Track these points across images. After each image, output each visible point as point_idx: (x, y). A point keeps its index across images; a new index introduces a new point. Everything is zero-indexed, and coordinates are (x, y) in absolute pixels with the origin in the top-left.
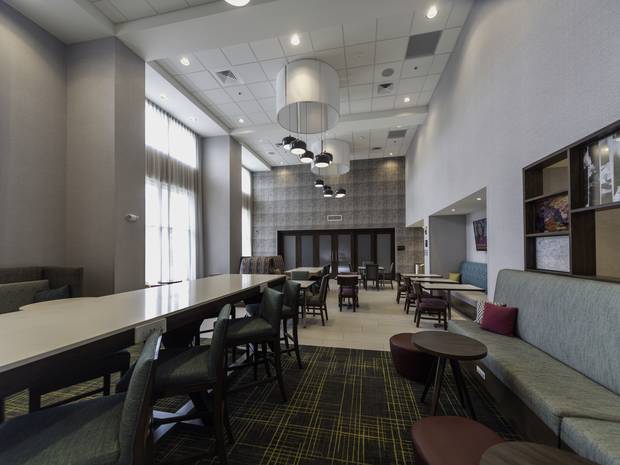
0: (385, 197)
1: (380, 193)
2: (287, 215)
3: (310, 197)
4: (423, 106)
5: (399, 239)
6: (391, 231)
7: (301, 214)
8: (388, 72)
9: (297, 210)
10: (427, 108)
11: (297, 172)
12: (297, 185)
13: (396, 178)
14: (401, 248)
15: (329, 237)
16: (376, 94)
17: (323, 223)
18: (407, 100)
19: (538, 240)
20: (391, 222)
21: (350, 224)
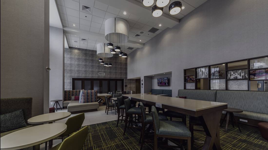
0: (121, 68)
1: (119, 66)
2: (78, 71)
3: (91, 64)
4: (143, 44)
5: (125, 83)
6: (122, 80)
7: (85, 71)
8: (142, 33)
9: (84, 69)
10: (144, 44)
11: (84, 52)
12: (84, 58)
13: (124, 62)
14: (126, 86)
15: (98, 82)
16: (134, 36)
17: (97, 76)
18: (140, 41)
19: (186, 83)
20: (123, 77)
21: (108, 77)
